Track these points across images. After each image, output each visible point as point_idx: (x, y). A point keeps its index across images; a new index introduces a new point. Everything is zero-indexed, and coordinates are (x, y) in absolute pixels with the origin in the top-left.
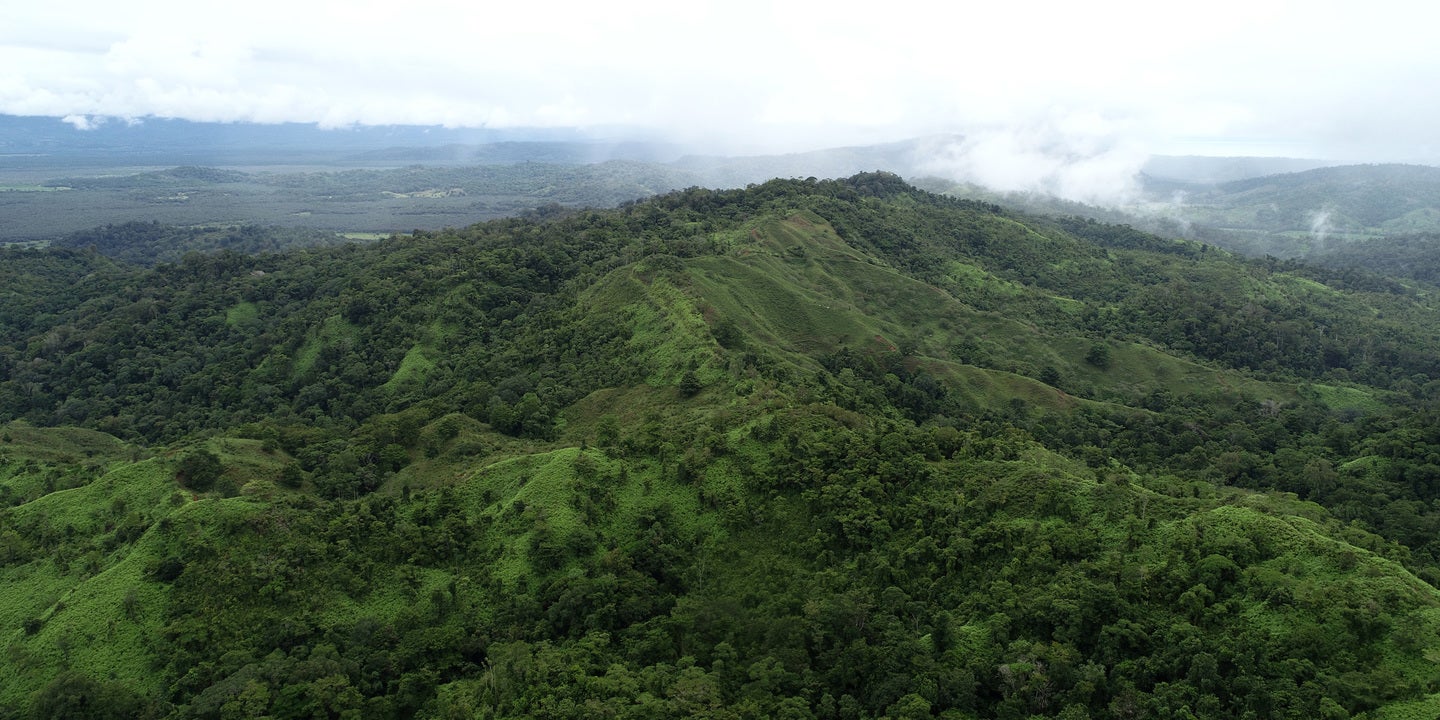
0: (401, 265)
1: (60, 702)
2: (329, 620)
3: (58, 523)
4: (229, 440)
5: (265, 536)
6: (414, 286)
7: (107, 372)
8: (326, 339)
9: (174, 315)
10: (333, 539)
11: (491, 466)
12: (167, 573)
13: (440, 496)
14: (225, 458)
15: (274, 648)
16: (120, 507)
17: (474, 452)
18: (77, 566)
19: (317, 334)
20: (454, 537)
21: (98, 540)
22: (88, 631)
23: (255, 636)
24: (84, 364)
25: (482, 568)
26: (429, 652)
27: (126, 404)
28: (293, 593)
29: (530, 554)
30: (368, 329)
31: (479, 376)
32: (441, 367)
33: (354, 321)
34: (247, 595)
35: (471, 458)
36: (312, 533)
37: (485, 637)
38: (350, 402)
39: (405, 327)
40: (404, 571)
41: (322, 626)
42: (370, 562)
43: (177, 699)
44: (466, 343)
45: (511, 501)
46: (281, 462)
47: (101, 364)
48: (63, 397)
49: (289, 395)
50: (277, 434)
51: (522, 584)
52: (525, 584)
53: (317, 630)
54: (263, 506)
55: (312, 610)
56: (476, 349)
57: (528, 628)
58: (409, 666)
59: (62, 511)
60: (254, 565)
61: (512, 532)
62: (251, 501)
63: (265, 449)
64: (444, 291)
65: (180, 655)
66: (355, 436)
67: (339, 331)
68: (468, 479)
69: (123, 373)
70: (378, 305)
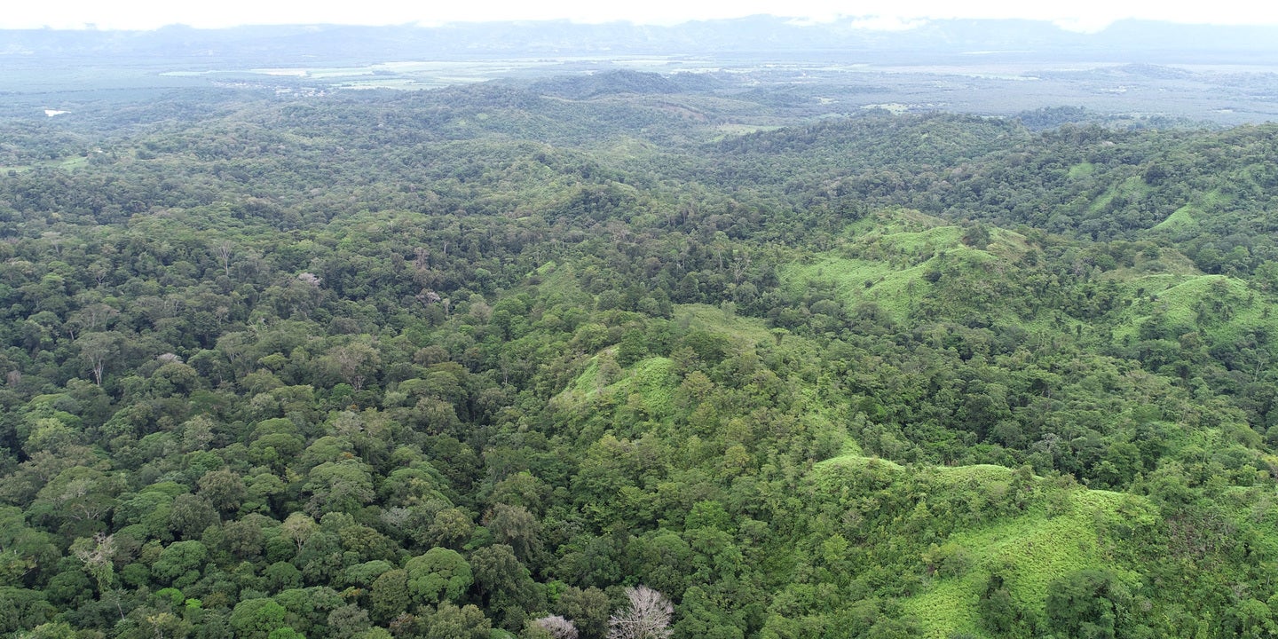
0: (1211, 143)
2: (1001, 323)
3: (898, 247)
4: (1008, 232)
5: (988, 273)
6: (1212, 161)
7: (978, 196)
8: (1122, 192)
9: (1034, 165)
10: (1025, 286)
12: (934, 278)
13: (1108, 284)
14: (996, 236)
15: (966, 325)
16: (929, 245)
17: (1158, 269)
18: (898, 266)
19: (1117, 187)
21: (912, 258)
22: (890, 292)
23: (961, 319)
24: (967, 188)
25: (1107, 326)
27: (981, 216)
28: (989, 304)
29: (1142, 327)
30: (1156, 189)
33: (1149, 182)
34: (966, 298)
35: (1151, 271)
36: (1014, 279)
38: (1112, 234)
39: (1186, 191)
41: (994, 323)
42: (1038, 302)
46: (1032, 250)
47: (977, 190)
48: (949, 206)
49: (1076, 224)
50: (1040, 236)
51: (1127, 341)
52: (1129, 341)
53: (991, 324)
54: (995, 258)
55: (994, 315)
59: (904, 241)
60: (975, 285)
61: (1138, 313)
62: (989, 254)
63: (1026, 242)
64: (1234, 168)
67: (1134, 187)
69: (987, 196)
70: (1173, 172)
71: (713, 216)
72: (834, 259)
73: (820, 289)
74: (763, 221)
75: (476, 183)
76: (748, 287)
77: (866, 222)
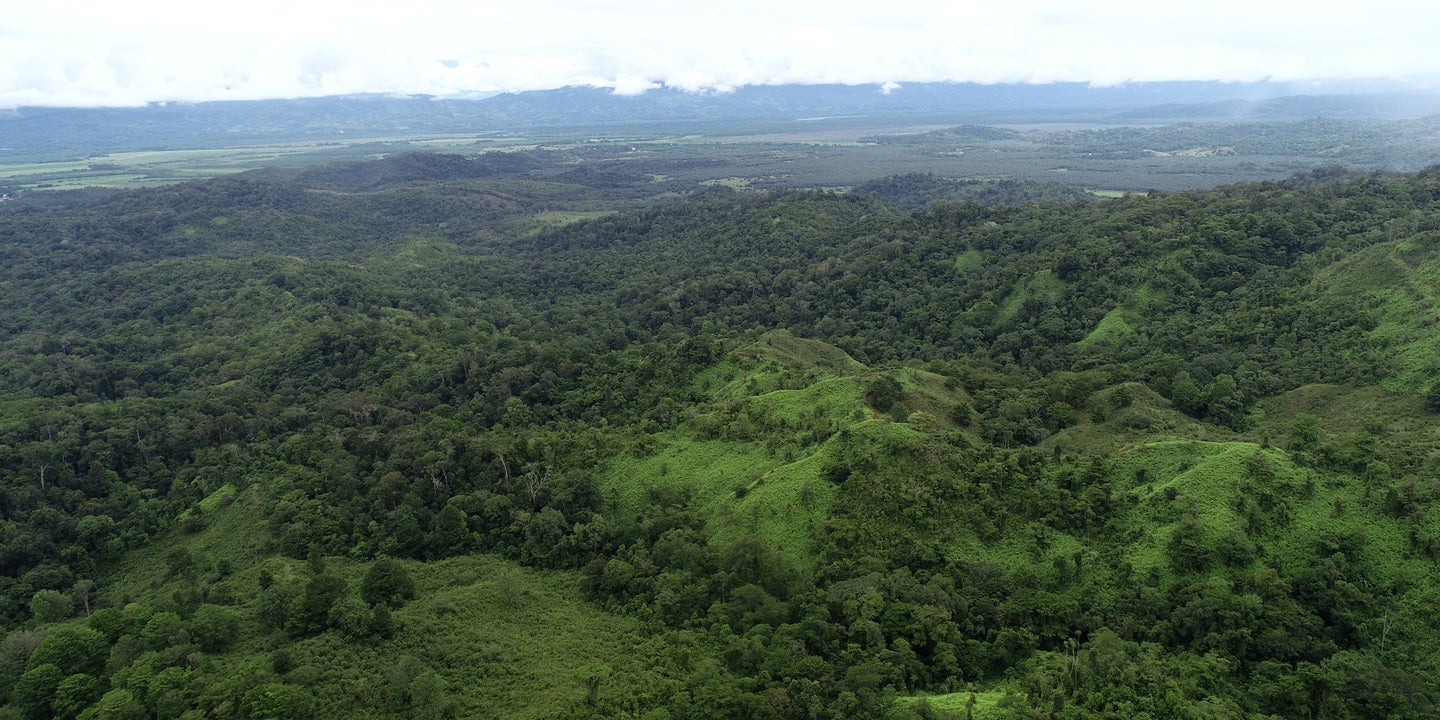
0: (1121, 224)
1: (739, 557)
2: (956, 554)
3: (776, 416)
4: (919, 372)
5: (919, 463)
6: (1129, 247)
7: (855, 299)
8: (1032, 291)
9: (914, 256)
10: (977, 481)
11: (1153, 444)
12: (838, 475)
13: (1090, 463)
14: (909, 387)
15: (904, 565)
16: (820, 412)
17: (1142, 426)
18: (780, 453)
19: (1025, 286)
20: (1092, 508)
21: (799, 436)
22: (775, 507)
23: (892, 549)
24: (841, 290)
25: (1115, 547)
26: (1035, 614)
27: (863, 328)
28: (930, 520)
29: (1170, 546)
30: (1073, 286)
31: (1176, 347)
32: (1139, 333)
33: (1062, 277)
34: (894, 512)
35: (1137, 431)
36: (959, 470)
37: (1098, 619)
38: (1039, 354)
39: (1110, 288)
40: (1034, 529)
41: (947, 558)
42: (1004, 510)
43: (820, 583)
44: (1173, 311)
45: (1164, 486)
46: (958, 399)
47: (852, 292)
48: (822, 315)
49: (988, 339)
50: (962, 373)
51: (1154, 577)
52: (1157, 577)
53: (943, 560)
54: (924, 435)
55: (944, 541)
56: (1182, 318)
57: (1146, 624)
58: (1014, 621)
59: (782, 407)
60: (904, 487)
61: (1155, 519)
62: (914, 429)
63: (947, 385)
64: (1158, 255)
65: (830, 547)
66: (1031, 388)
67: (1046, 285)
68: (1125, 452)
69: (866, 301)
70: (1088, 263)
71: (506, 370)
72: (685, 442)
73: (666, 504)
74: (578, 373)
75: (178, 324)
76: (550, 516)
77: (724, 367)
